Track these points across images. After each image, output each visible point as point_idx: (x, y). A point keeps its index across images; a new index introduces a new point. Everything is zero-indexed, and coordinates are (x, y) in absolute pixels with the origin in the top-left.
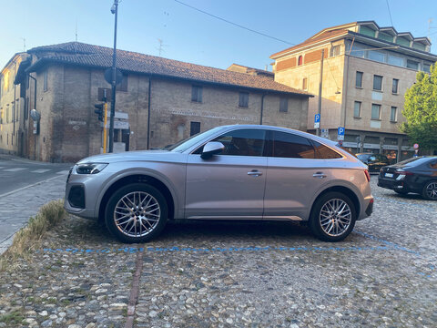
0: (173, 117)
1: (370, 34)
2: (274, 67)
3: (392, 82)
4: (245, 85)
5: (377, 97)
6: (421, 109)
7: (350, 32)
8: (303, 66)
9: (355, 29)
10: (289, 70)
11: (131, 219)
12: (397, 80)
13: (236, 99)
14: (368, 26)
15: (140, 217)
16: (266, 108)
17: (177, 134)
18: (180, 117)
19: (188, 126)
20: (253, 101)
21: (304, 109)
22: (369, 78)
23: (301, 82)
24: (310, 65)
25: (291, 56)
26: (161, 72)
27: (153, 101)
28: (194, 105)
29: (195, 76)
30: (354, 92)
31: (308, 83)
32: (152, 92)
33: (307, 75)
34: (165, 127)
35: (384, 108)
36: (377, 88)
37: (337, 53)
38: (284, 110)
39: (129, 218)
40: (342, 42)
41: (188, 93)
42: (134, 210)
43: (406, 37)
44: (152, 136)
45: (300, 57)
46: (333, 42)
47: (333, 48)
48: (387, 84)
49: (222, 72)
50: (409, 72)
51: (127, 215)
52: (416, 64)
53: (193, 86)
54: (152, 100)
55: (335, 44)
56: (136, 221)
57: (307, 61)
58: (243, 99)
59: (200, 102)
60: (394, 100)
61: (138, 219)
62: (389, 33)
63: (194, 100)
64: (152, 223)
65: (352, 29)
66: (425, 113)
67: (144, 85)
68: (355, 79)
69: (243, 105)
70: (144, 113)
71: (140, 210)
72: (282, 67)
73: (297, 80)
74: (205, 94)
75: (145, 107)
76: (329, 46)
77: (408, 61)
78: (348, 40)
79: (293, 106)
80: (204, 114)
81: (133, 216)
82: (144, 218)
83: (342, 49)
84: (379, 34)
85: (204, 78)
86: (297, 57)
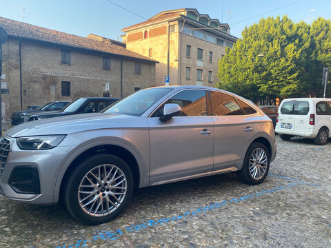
0: (45, 77)
1: (194, 18)
2: (125, 38)
3: (209, 54)
4: (107, 51)
5: (200, 64)
6: (229, 73)
7: (181, 15)
8: (148, 39)
9: (184, 13)
10: (138, 41)
11: (96, 197)
12: (211, 53)
13: (100, 62)
14: (192, 12)
15: (105, 192)
16: (124, 71)
17: (49, 92)
18: (51, 77)
19: (59, 85)
20: (114, 64)
21: (153, 72)
22: (194, 50)
23: (147, 51)
24: (153, 39)
25: (138, 31)
26: (30, 36)
27: (25, 62)
28: (63, 66)
29: (63, 41)
30: (185, 60)
31: (152, 52)
32: (23, 54)
33: (151, 46)
34: (37, 86)
35: (205, 72)
36: (200, 57)
37: (173, 31)
38: (138, 73)
39: (94, 195)
40: (177, 22)
41: (58, 57)
42: (99, 186)
43: (216, 23)
44: (25, 94)
45: (146, 32)
46: (170, 21)
47: (170, 26)
48: (206, 55)
49: (85, 40)
50: (218, 47)
51: (92, 193)
52: (222, 41)
53: (62, 50)
54: (23, 61)
55: (171, 24)
56: (102, 198)
57: (151, 36)
58: (106, 63)
59: (69, 64)
60: (211, 67)
61: (104, 195)
62: (205, 18)
63: (64, 62)
64: (118, 196)
65: (183, 13)
66: (232, 76)
67: (14, 48)
68: (186, 50)
69: (106, 68)
70: (16, 73)
71: (106, 184)
72: (132, 38)
73: (144, 50)
74: (73, 58)
75: (16, 68)
76: (166, 24)
77: (218, 40)
78: (180, 21)
79: (144, 69)
80: (73, 74)
81: (98, 193)
82: (110, 192)
83: (177, 27)
84: (200, 19)
85: (72, 44)
86: (144, 32)
